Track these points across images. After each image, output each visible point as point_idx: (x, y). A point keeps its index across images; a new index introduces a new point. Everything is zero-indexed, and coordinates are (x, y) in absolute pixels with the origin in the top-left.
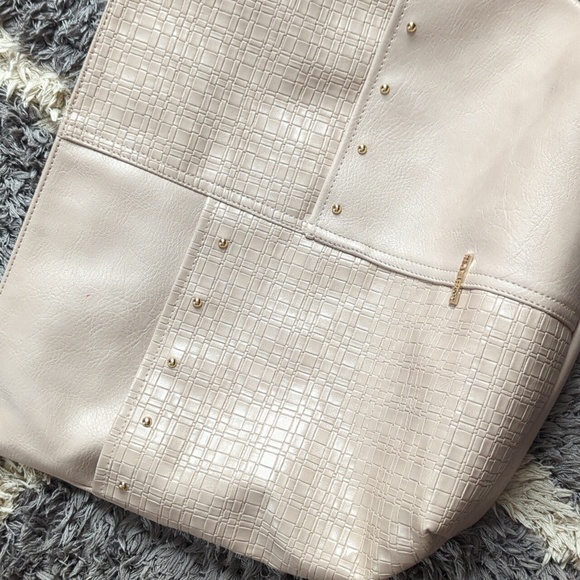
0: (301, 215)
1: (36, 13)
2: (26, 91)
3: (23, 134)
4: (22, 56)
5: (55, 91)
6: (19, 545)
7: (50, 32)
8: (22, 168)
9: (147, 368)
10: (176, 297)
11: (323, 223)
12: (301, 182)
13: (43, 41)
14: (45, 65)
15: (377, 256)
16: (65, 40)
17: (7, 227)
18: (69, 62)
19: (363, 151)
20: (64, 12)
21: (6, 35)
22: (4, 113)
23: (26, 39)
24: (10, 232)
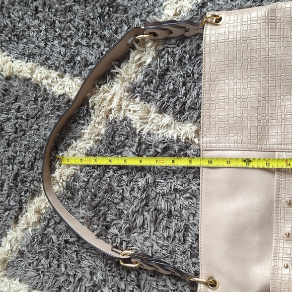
1: (175, 102)
2: (182, 135)
3: (187, 154)
4: (175, 121)
5: (194, 131)
7: (183, 107)
9: (277, 240)
10: (278, 203)
13: (181, 112)
14: (186, 122)
16: (190, 108)
17: (193, 195)
18: (195, 116)
20: (186, 97)
21: (166, 115)
22: (176, 148)
23: (175, 114)
24: (195, 197)
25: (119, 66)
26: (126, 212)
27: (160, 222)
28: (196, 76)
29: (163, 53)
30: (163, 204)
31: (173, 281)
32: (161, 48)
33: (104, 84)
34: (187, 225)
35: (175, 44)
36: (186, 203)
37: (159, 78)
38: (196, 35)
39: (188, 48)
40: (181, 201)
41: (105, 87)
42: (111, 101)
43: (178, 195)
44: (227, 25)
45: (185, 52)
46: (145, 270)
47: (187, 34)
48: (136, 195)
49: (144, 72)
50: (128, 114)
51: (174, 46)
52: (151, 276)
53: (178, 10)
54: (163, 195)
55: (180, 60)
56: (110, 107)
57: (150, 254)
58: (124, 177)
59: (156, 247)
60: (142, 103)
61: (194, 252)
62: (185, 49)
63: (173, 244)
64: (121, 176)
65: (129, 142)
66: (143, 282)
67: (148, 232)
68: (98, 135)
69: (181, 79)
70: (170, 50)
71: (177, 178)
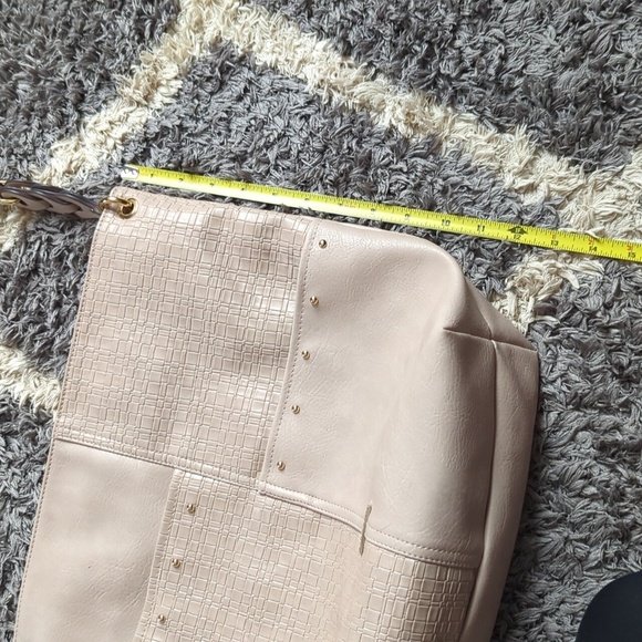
0: (254, 473)
1: (34, 336)
2: (35, 398)
3: (36, 434)
4: (30, 370)
7: (48, 347)
9: (144, 624)
10: (159, 560)
11: (272, 482)
12: (249, 447)
14: (50, 374)
15: (317, 503)
16: (60, 351)
17: (34, 511)
19: (297, 411)
20: (57, 328)
21: (20, 354)
22: (22, 419)
23: (30, 357)
29: (33, 238)
32: (31, 227)
34: (11, 563)
35: (57, 227)
36: (19, 522)
37: (18, 282)
39: (77, 241)
40: (12, 517)
44: (138, 224)
45: (69, 249)
47: (80, 214)
51: (55, 230)
53: (74, 164)
55: (60, 258)
61: (13, 614)
62: (69, 242)
69: (54, 297)
70: (45, 237)
71: (14, 474)
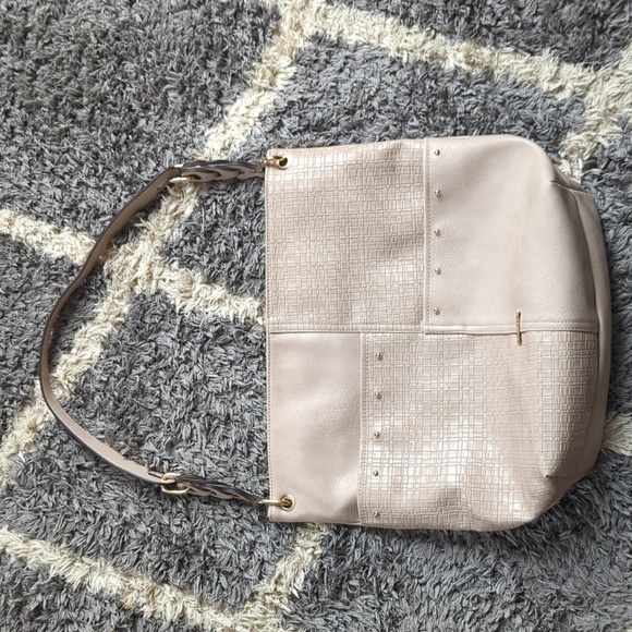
0: (418, 321)
1: (229, 269)
2: (240, 314)
3: (247, 338)
4: (231, 295)
5: (256, 307)
6: (333, 570)
7: (240, 276)
8: (254, 357)
9: (364, 443)
10: (364, 397)
11: (433, 323)
12: (410, 304)
13: (238, 283)
15: (470, 329)
16: (250, 277)
17: (258, 393)
18: (257, 288)
19: (439, 272)
20: (243, 262)
21: (217, 286)
22: (234, 331)
23: (229, 286)
24: (261, 394)
25: (146, 219)
26: (166, 422)
27: (215, 431)
28: (256, 234)
29: (209, 202)
30: (218, 407)
31: (236, 507)
32: (205, 194)
33: (125, 243)
34: (251, 432)
35: (225, 190)
36: (250, 403)
37: (205, 236)
38: (253, 179)
39: (243, 196)
40: (243, 401)
41: (127, 247)
42: (136, 267)
43: (238, 394)
44: (295, 171)
45: (240, 203)
46: (196, 496)
47: (241, 177)
48: (179, 396)
49: (183, 228)
50: (162, 285)
51: (224, 192)
52: (205, 503)
53: (227, 143)
54: (217, 394)
55: (234, 212)
56: (136, 276)
57: (202, 474)
58: (161, 373)
59: (210, 464)
60: (182, 270)
61: (262, 467)
62: (238, 198)
63: (234, 458)
64: (156, 371)
65: (165, 325)
66: (194, 513)
67: (198, 445)
68: (119, 316)
69: (236, 239)
70: (219, 199)
71: (236, 370)
